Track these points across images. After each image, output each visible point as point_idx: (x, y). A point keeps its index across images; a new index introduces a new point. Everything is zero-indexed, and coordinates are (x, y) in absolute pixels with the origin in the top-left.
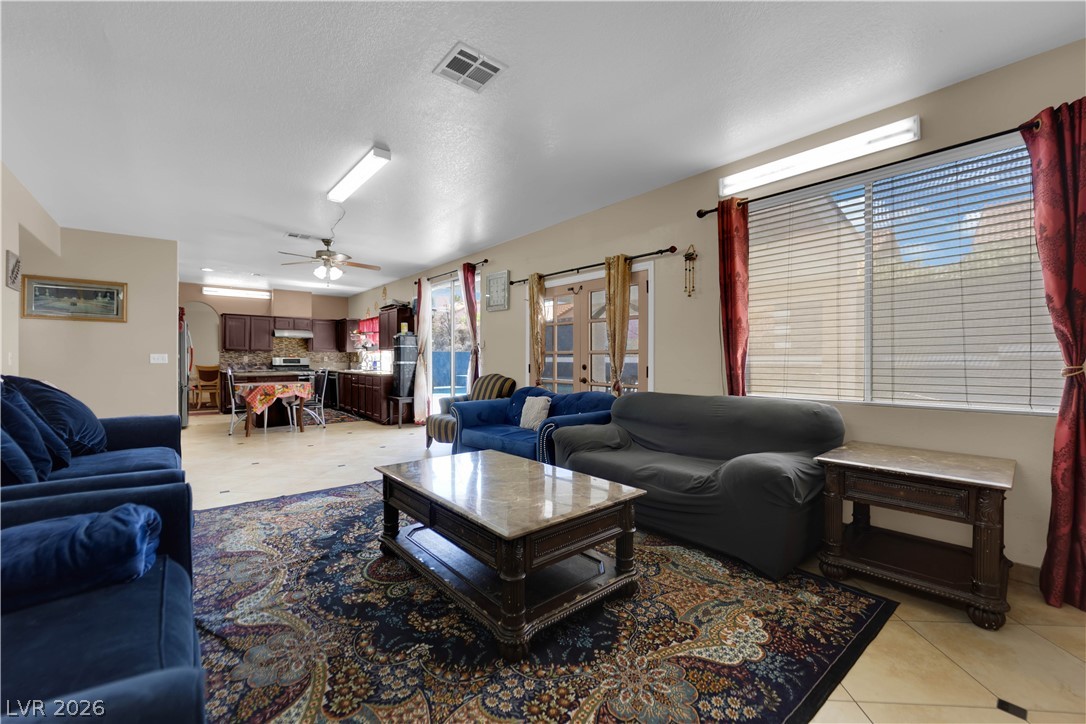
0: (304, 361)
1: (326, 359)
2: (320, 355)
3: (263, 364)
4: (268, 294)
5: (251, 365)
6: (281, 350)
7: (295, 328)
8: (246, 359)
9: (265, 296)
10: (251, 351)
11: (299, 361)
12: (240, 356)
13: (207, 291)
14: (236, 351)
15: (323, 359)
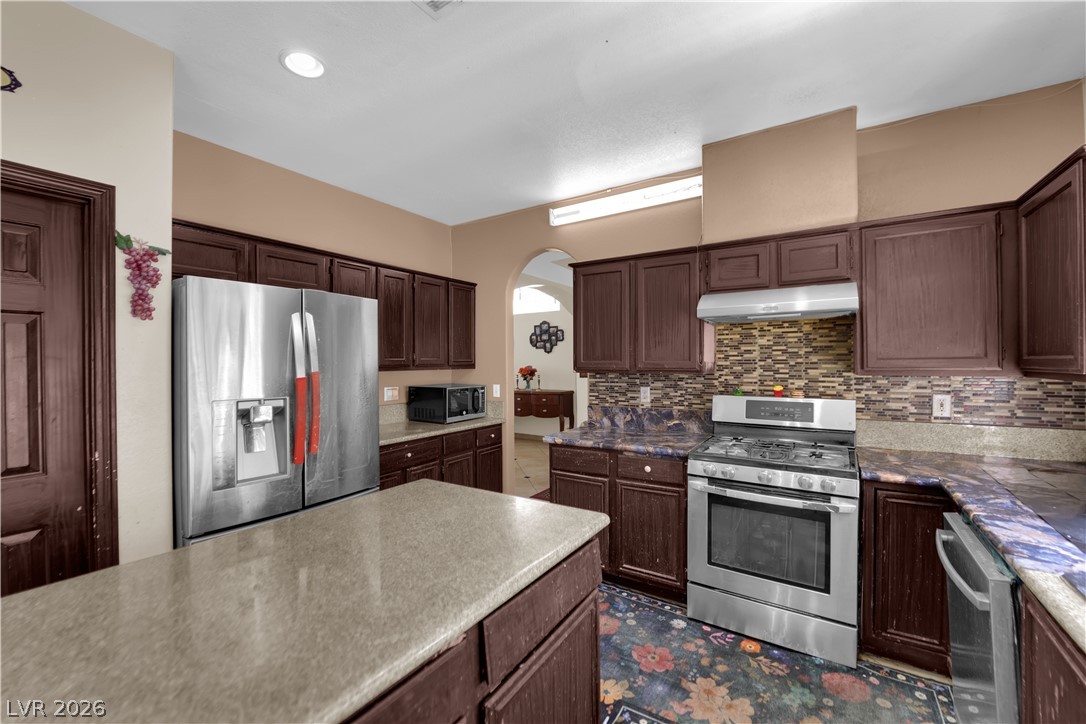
0: (831, 413)
1: (943, 406)
2: (911, 387)
3: (690, 415)
4: (699, 179)
5: (659, 415)
6: (748, 366)
7: (785, 281)
8: (646, 396)
9: (693, 188)
10: (658, 373)
11: (807, 412)
12: (633, 387)
13: (557, 218)
14: (623, 373)
15: (924, 404)
